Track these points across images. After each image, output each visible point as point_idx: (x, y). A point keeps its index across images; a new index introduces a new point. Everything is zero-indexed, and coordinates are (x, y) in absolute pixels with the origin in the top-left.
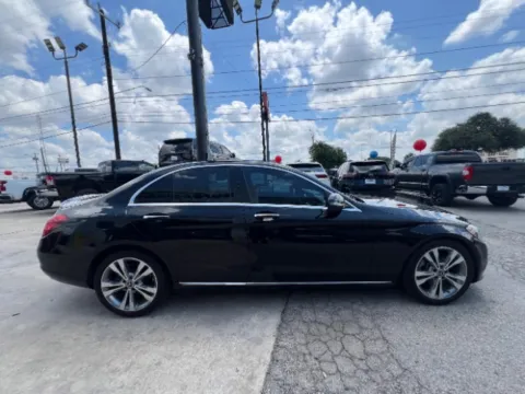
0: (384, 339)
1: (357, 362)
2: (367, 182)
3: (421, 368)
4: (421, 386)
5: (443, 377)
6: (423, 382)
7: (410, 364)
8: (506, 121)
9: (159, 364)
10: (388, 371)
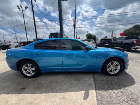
0: (123, 85)
2: (106, 44)
3: (136, 93)
6: (138, 96)
7: (133, 91)
9: (67, 89)
10: (127, 93)
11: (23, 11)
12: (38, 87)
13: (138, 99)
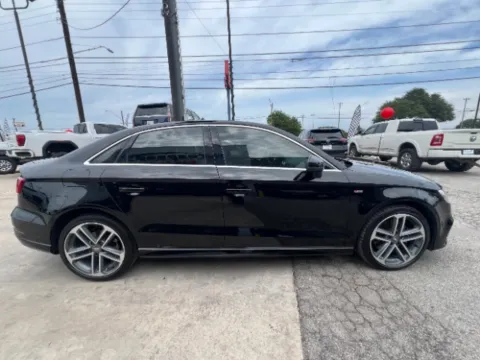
0: (395, 288)
1: (380, 311)
3: (438, 313)
4: (446, 330)
5: (460, 319)
6: (446, 326)
7: (427, 310)
8: (436, 97)
9: (189, 325)
11: (15, 9)
12: (54, 332)
13: (448, 340)
